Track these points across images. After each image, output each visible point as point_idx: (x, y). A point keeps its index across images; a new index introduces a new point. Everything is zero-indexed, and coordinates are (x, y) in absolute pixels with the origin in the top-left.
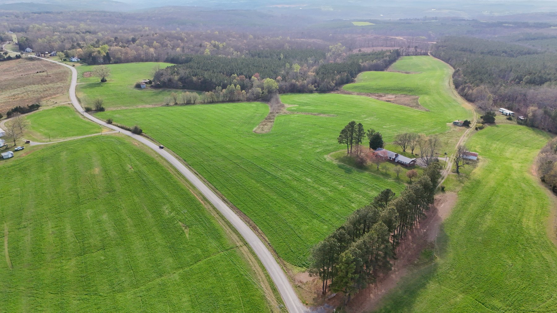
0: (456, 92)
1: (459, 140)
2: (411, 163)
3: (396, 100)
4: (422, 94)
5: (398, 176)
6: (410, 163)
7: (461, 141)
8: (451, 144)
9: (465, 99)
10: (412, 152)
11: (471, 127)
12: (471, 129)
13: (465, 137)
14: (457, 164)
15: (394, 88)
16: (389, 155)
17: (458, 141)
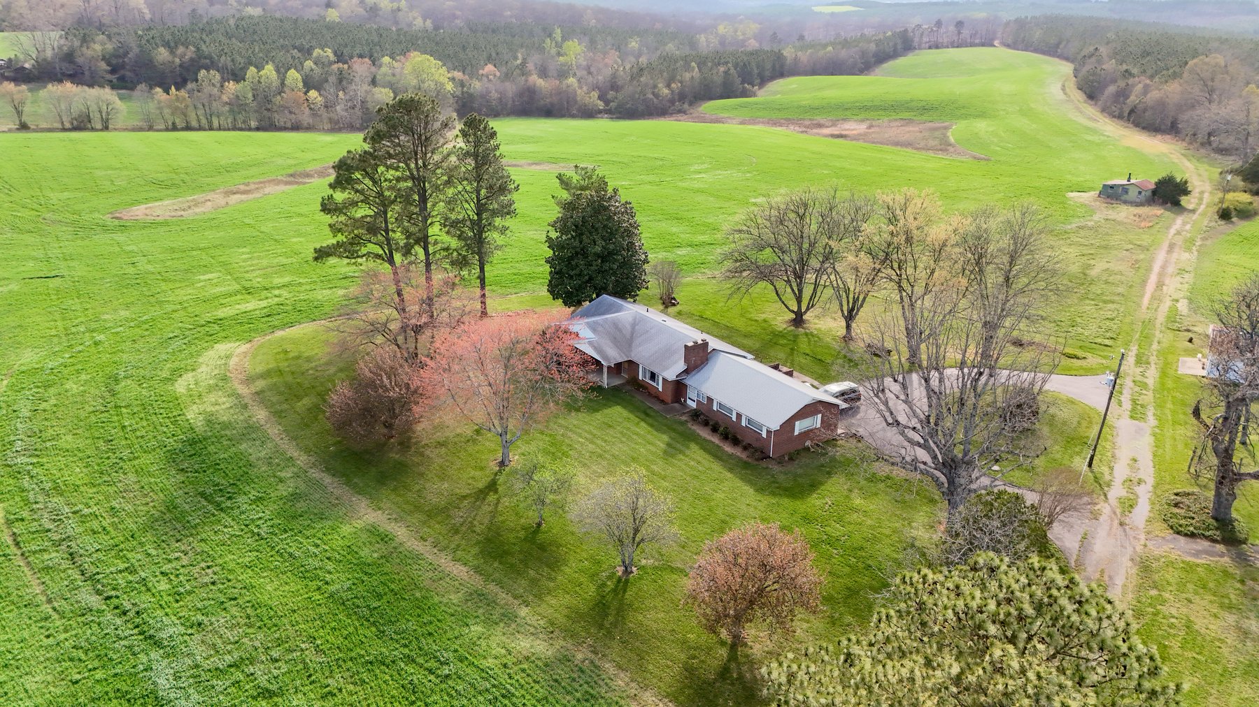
0: (1091, 110)
1: (1151, 261)
2: (799, 427)
3: (865, 134)
4: (966, 117)
5: (627, 572)
6: (790, 423)
7: (1164, 267)
8: (1107, 282)
9: (1131, 126)
10: (848, 327)
11: (1193, 211)
12: (1195, 217)
13: (1177, 249)
14: (1226, 456)
15: (870, 104)
16: (644, 355)
17: (1149, 270)
